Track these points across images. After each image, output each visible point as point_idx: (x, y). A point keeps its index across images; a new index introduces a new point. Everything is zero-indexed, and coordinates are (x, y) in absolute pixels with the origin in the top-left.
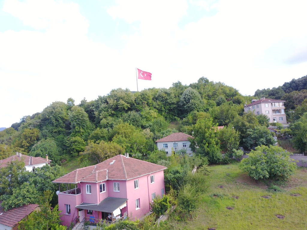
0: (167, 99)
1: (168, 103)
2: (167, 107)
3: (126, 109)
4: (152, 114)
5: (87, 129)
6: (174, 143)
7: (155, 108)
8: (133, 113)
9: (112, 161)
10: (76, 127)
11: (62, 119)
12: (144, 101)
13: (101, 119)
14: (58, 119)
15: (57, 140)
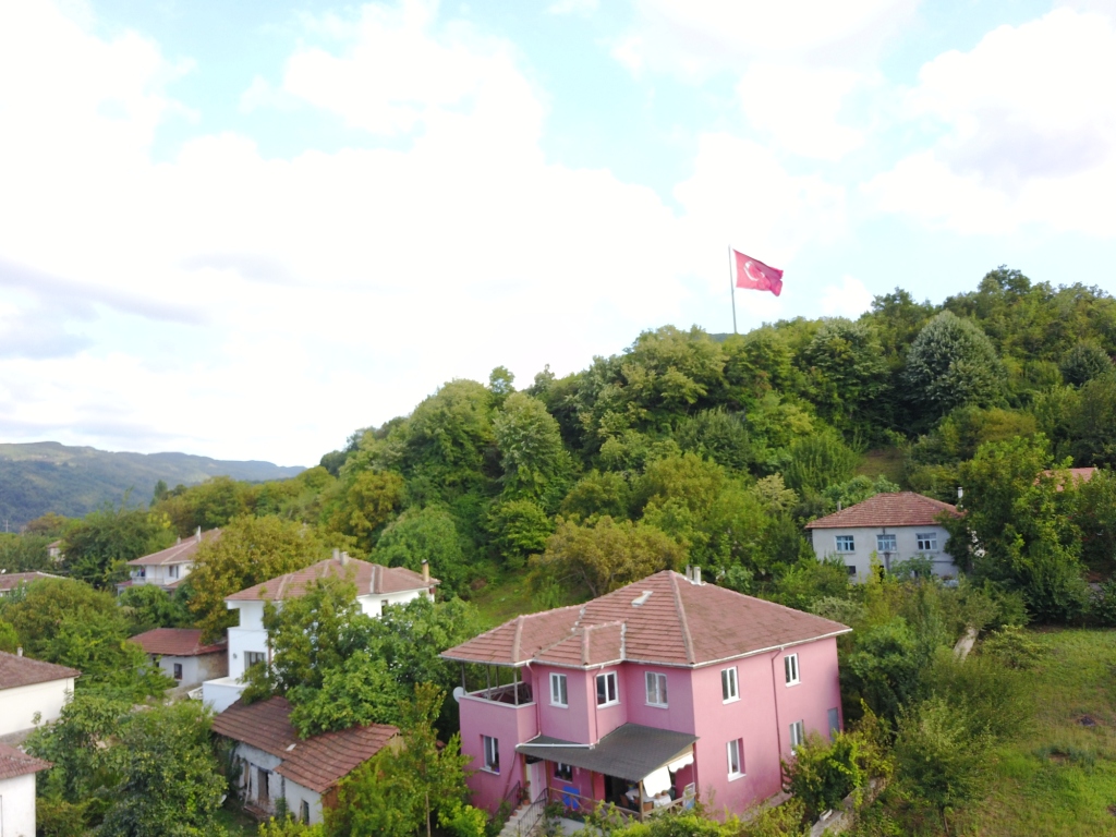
0: (851, 361)
1: (858, 377)
2: (851, 391)
3: (692, 401)
4: (792, 419)
5: (556, 474)
6: (880, 531)
7: (804, 394)
8: (716, 417)
9: (640, 595)
10: (520, 468)
11: (475, 438)
12: (759, 372)
13: (604, 440)
14: (462, 438)
15: (456, 510)
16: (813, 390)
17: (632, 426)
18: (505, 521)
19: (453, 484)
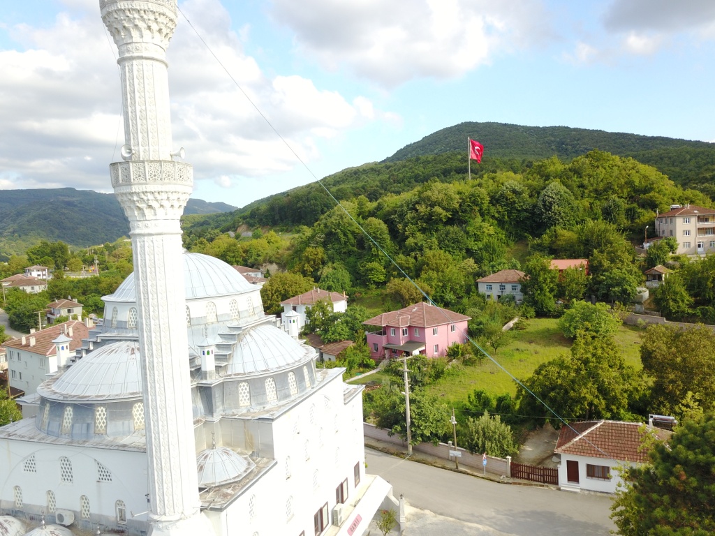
0: (514, 203)
1: (516, 210)
2: (513, 216)
3: (444, 220)
4: (485, 230)
6: (500, 284)
8: (454, 229)
9: (415, 308)
11: (353, 233)
12: (475, 207)
13: (407, 237)
14: (348, 233)
16: (497, 215)
17: (419, 231)
18: (367, 270)
19: (345, 253)
